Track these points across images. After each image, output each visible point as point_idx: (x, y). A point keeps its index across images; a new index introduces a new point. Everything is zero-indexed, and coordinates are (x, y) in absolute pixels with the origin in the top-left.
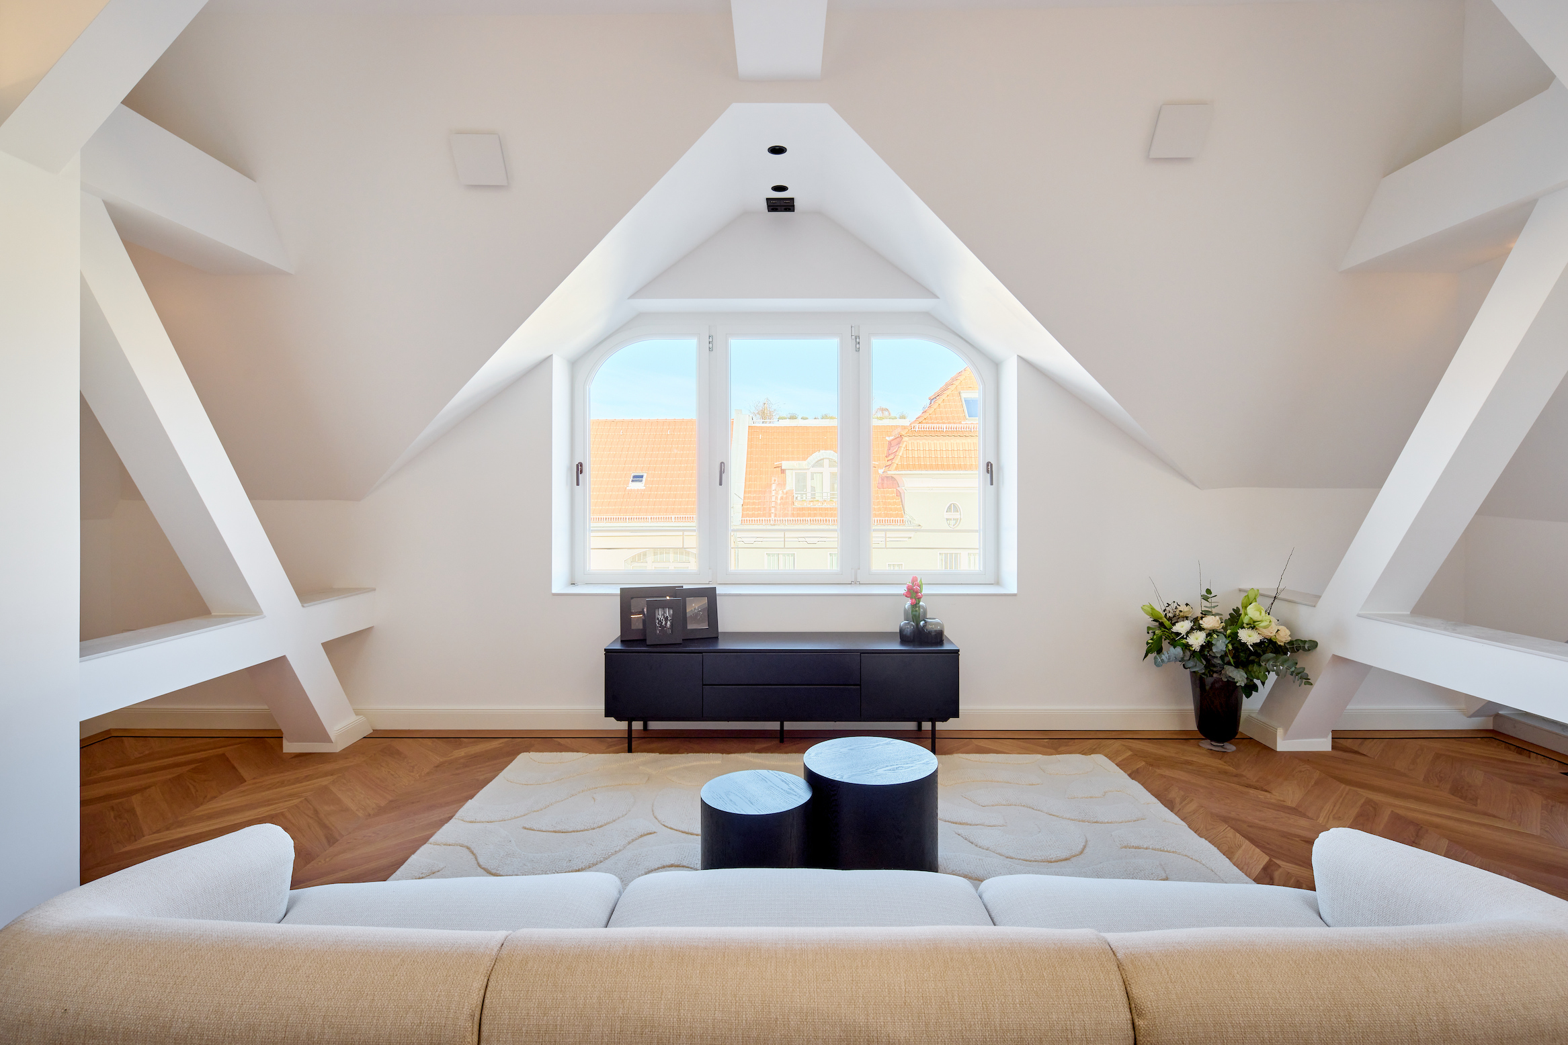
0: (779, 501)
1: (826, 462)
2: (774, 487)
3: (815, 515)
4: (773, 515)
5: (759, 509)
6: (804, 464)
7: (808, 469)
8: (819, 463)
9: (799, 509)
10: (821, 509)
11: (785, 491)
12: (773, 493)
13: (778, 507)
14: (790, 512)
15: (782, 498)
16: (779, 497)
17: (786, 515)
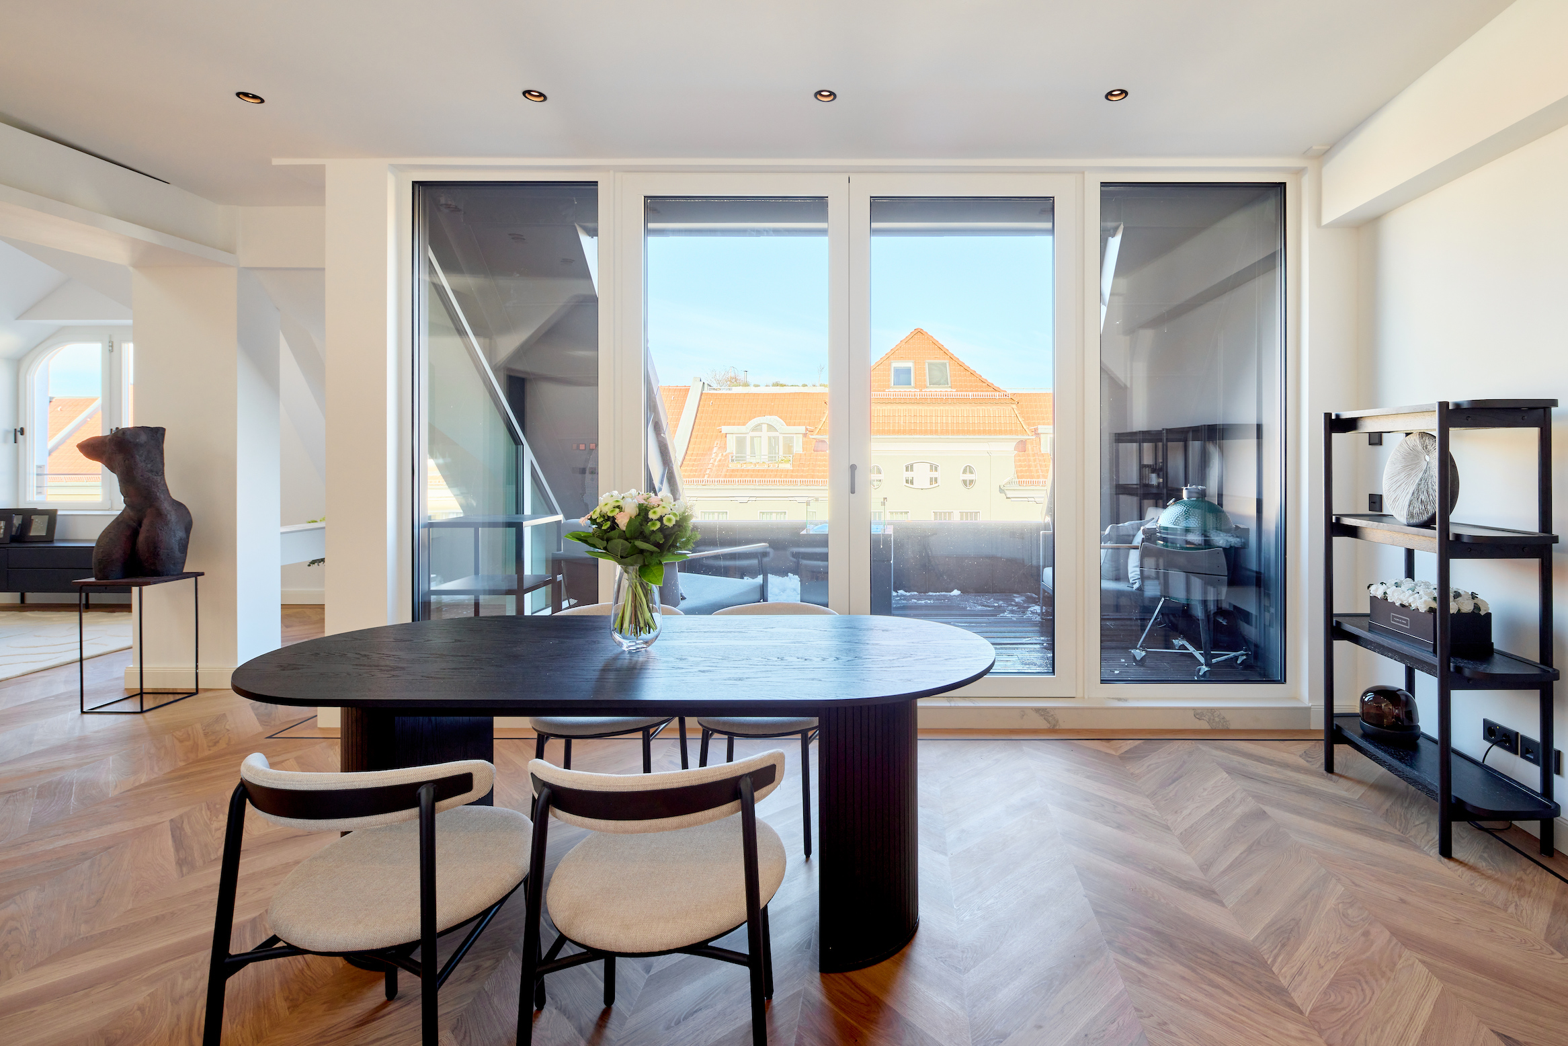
0: (716, 463)
1: (765, 427)
2: (715, 450)
3: (746, 476)
4: (706, 476)
5: (696, 471)
6: (742, 429)
7: (748, 433)
8: (757, 428)
9: (733, 471)
10: (753, 470)
11: (724, 454)
12: (713, 455)
13: (714, 468)
14: (723, 474)
15: (720, 461)
16: (717, 460)
17: (717, 476)
